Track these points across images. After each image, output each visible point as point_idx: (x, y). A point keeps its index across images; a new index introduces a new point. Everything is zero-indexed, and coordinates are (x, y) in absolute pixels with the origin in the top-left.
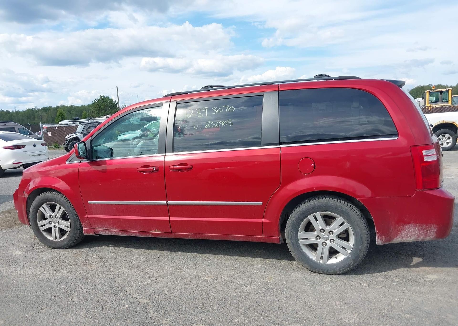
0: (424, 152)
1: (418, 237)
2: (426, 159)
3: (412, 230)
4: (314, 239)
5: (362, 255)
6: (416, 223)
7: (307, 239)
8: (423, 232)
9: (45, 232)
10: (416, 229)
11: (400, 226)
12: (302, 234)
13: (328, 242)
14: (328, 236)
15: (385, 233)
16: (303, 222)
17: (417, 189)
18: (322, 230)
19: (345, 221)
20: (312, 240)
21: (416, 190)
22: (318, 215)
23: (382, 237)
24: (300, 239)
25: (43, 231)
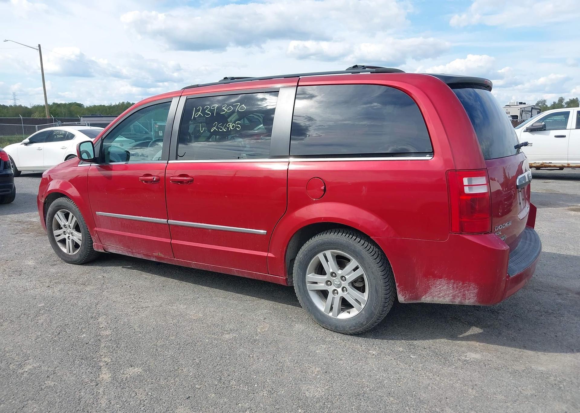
0: (466, 181)
1: (454, 298)
2: (467, 190)
3: (445, 287)
4: (324, 285)
5: (378, 313)
6: (449, 278)
7: (316, 283)
8: (460, 292)
9: (61, 243)
10: (450, 286)
11: (429, 280)
12: (311, 276)
13: (340, 290)
14: (340, 282)
15: (409, 287)
16: (312, 261)
17: (451, 231)
18: (333, 274)
19: (359, 266)
20: (322, 286)
21: (450, 233)
22: (328, 253)
23: (405, 293)
24: (309, 282)
25: (58, 241)
